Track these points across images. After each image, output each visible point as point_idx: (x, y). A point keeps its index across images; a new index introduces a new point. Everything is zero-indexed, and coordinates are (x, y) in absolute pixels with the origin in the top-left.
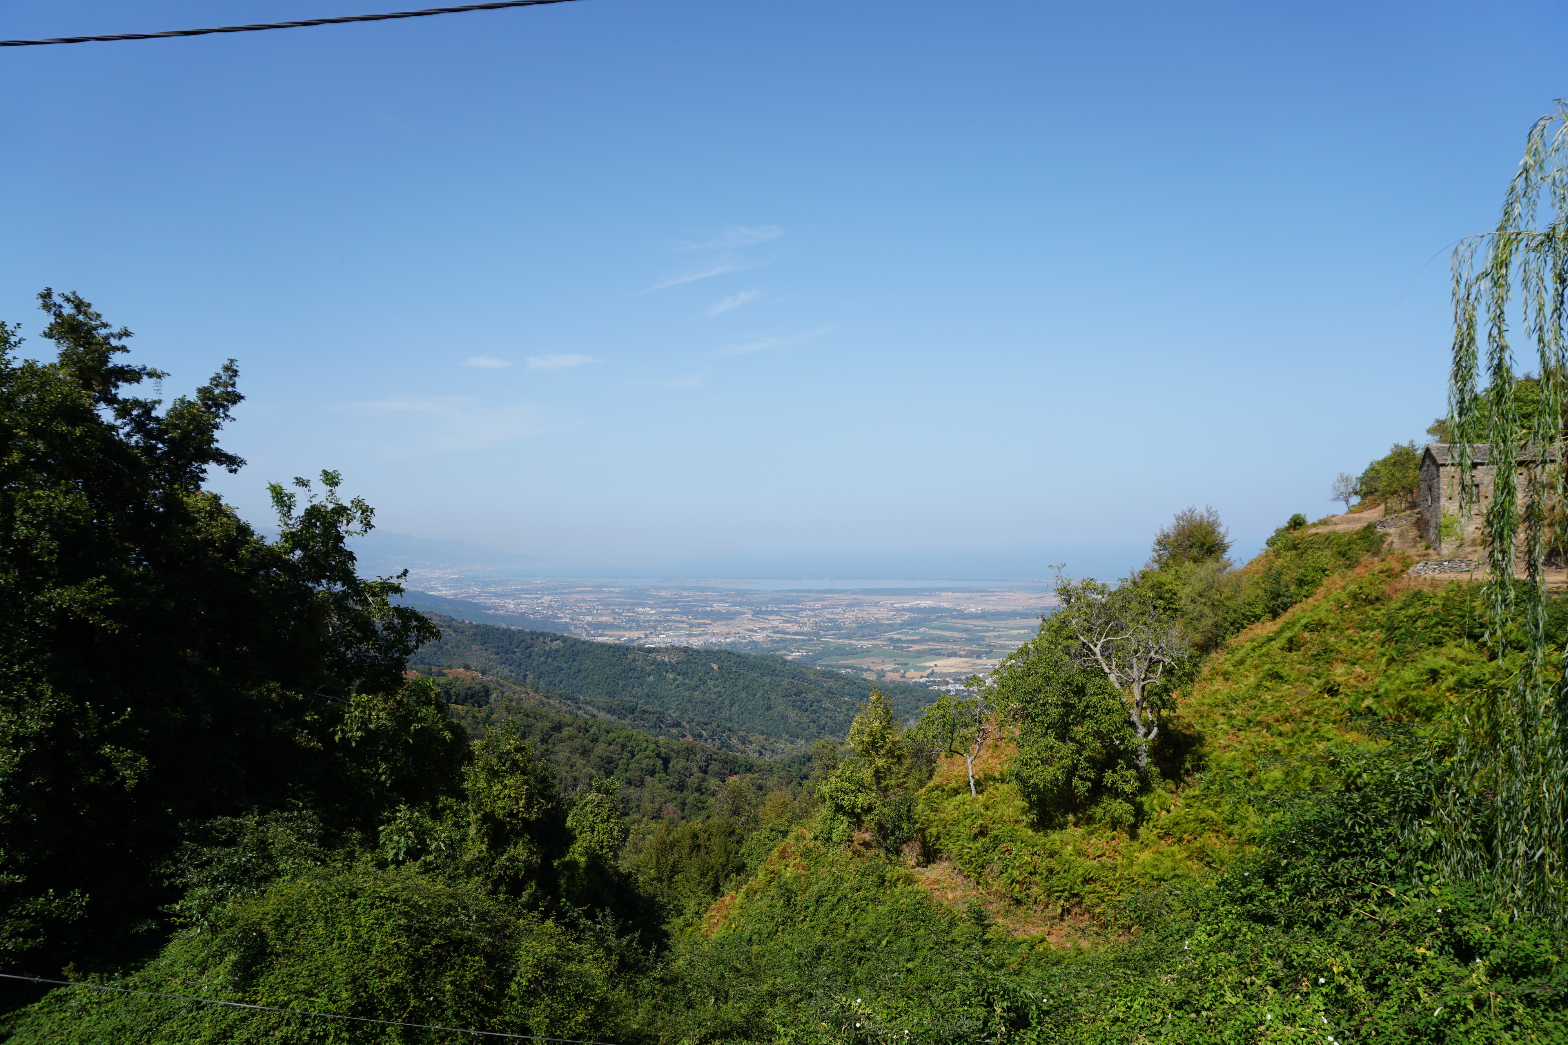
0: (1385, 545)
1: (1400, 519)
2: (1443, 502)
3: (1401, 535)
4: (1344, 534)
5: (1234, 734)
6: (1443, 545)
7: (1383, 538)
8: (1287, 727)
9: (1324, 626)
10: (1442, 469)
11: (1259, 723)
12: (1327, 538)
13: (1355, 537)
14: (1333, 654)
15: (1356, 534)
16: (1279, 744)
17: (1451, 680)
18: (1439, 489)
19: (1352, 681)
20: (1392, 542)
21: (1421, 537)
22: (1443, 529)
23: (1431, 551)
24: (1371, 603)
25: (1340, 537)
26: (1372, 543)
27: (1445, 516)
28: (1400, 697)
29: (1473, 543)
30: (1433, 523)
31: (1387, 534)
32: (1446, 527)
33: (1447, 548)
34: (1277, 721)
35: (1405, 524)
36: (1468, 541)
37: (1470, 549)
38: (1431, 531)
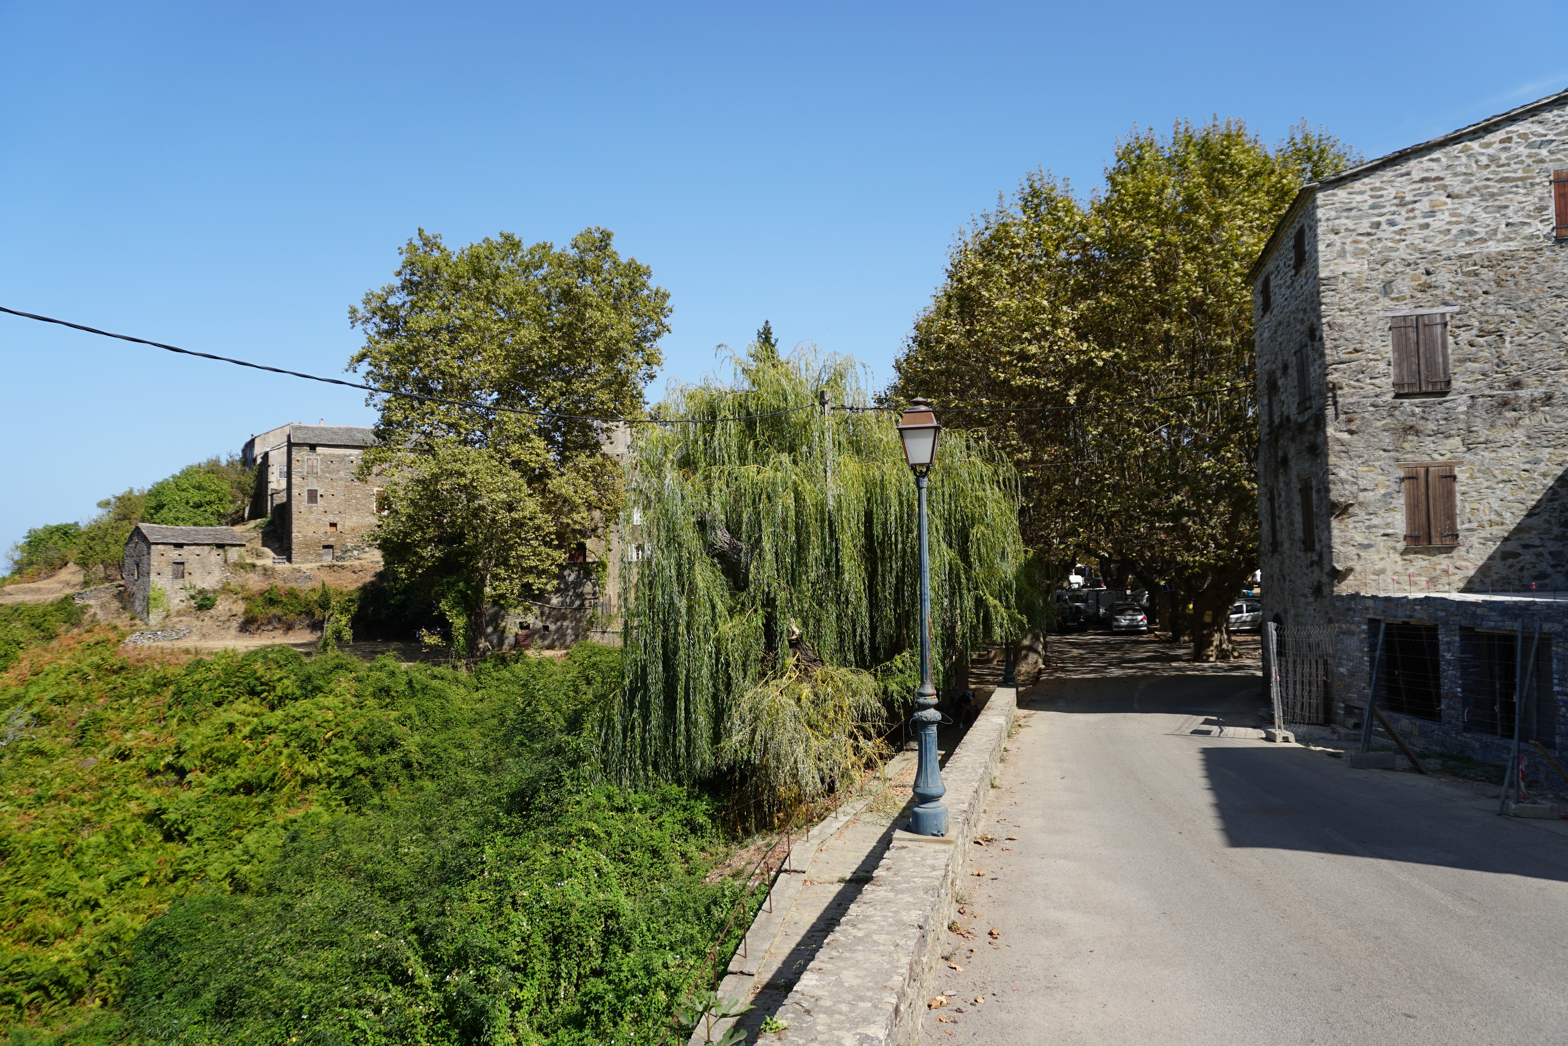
0: (86, 617)
1: (100, 591)
2: (153, 577)
3: (103, 606)
4: (37, 606)
5: (25, 813)
6: (151, 616)
7: (84, 609)
8: (86, 796)
9: (71, 698)
10: (153, 547)
11: (54, 797)
12: (16, 611)
13: (50, 608)
14: (104, 723)
15: (52, 605)
16: (86, 812)
17: (246, 731)
18: (149, 565)
19: (143, 744)
20: (95, 614)
21: (123, 608)
22: (152, 601)
23: (137, 621)
24: (116, 672)
25: (31, 609)
26: (70, 615)
27: (154, 590)
28: (205, 749)
29: (179, 614)
30: (140, 595)
31: (88, 605)
32: (155, 599)
33: (155, 618)
34: (74, 791)
35: (106, 597)
36: (173, 612)
37: (176, 619)
38: (137, 603)
